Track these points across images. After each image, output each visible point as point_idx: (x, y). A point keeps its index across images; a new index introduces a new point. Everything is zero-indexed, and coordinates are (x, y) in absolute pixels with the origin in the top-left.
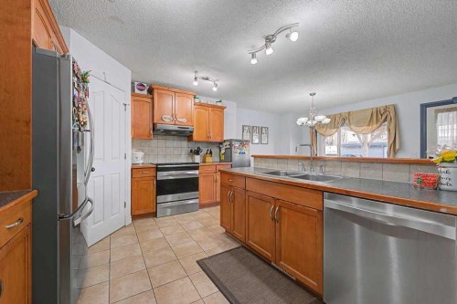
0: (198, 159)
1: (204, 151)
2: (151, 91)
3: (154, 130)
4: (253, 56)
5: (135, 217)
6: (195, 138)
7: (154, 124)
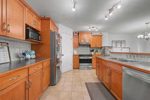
0: (93, 53)
1: (95, 51)
2: (78, 34)
3: (79, 44)
4: (106, 17)
5: (74, 68)
6: (91, 46)
7: (79, 43)
